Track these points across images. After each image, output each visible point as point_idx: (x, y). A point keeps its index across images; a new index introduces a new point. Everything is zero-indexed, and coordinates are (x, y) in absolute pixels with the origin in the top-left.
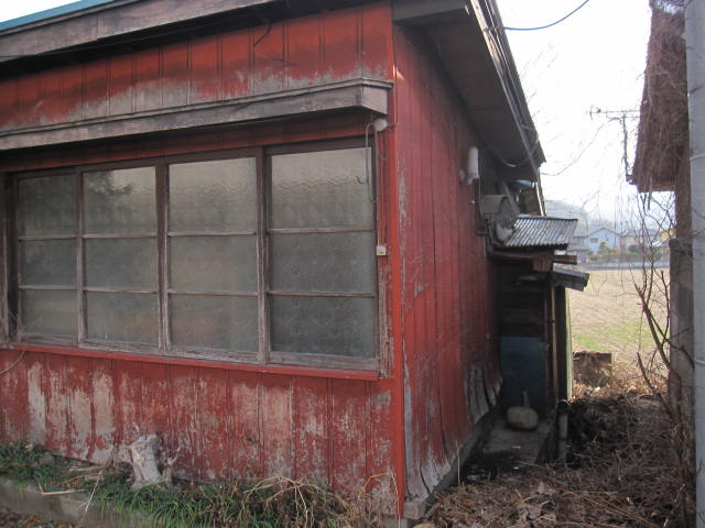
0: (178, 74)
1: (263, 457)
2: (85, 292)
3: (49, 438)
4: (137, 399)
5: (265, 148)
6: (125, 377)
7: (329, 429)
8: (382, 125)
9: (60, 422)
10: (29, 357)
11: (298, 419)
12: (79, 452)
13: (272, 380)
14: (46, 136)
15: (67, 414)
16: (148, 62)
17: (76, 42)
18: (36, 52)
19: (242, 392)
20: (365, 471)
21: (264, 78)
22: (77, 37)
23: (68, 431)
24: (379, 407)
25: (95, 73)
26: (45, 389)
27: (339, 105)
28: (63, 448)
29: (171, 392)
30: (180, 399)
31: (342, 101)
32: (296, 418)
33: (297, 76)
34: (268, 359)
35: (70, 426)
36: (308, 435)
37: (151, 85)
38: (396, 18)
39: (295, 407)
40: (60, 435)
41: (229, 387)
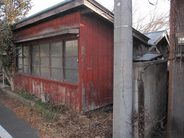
0: (51, 26)
1: (62, 100)
2: (40, 67)
3: (35, 93)
4: (46, 87)
5: (63, 40)
6: (44, 83)
7: (71, 95)
8: (78, 35)
9: (36, 90)
10: (33, 78)
11: (66, 93)
12: (39, 96)
13: (63, 85)
14: (31, 38)
15: (37, 89)
16: (48, 23)
17: (36, 21)
18: (31, 23)
19: (59, 87)
20: (75, 103)
21: (63, 27)
22: (35, 20)
23: (37, 92)
24: (77, 91)
25: (41, 26)
26: (35, 85)
27: (65, 33)
28: (37, 95)
29: (50, 86)
30: (51, 88)
31: (66, 32)
32: (66, 92)
33: (67, 26)
34: (63, 81)
35: (38, 91)
36: (68, 96)
37: (48, 28)
38: (81, 14)
39: (66, 90)
40: (36, 93)
41: (57, 86)
